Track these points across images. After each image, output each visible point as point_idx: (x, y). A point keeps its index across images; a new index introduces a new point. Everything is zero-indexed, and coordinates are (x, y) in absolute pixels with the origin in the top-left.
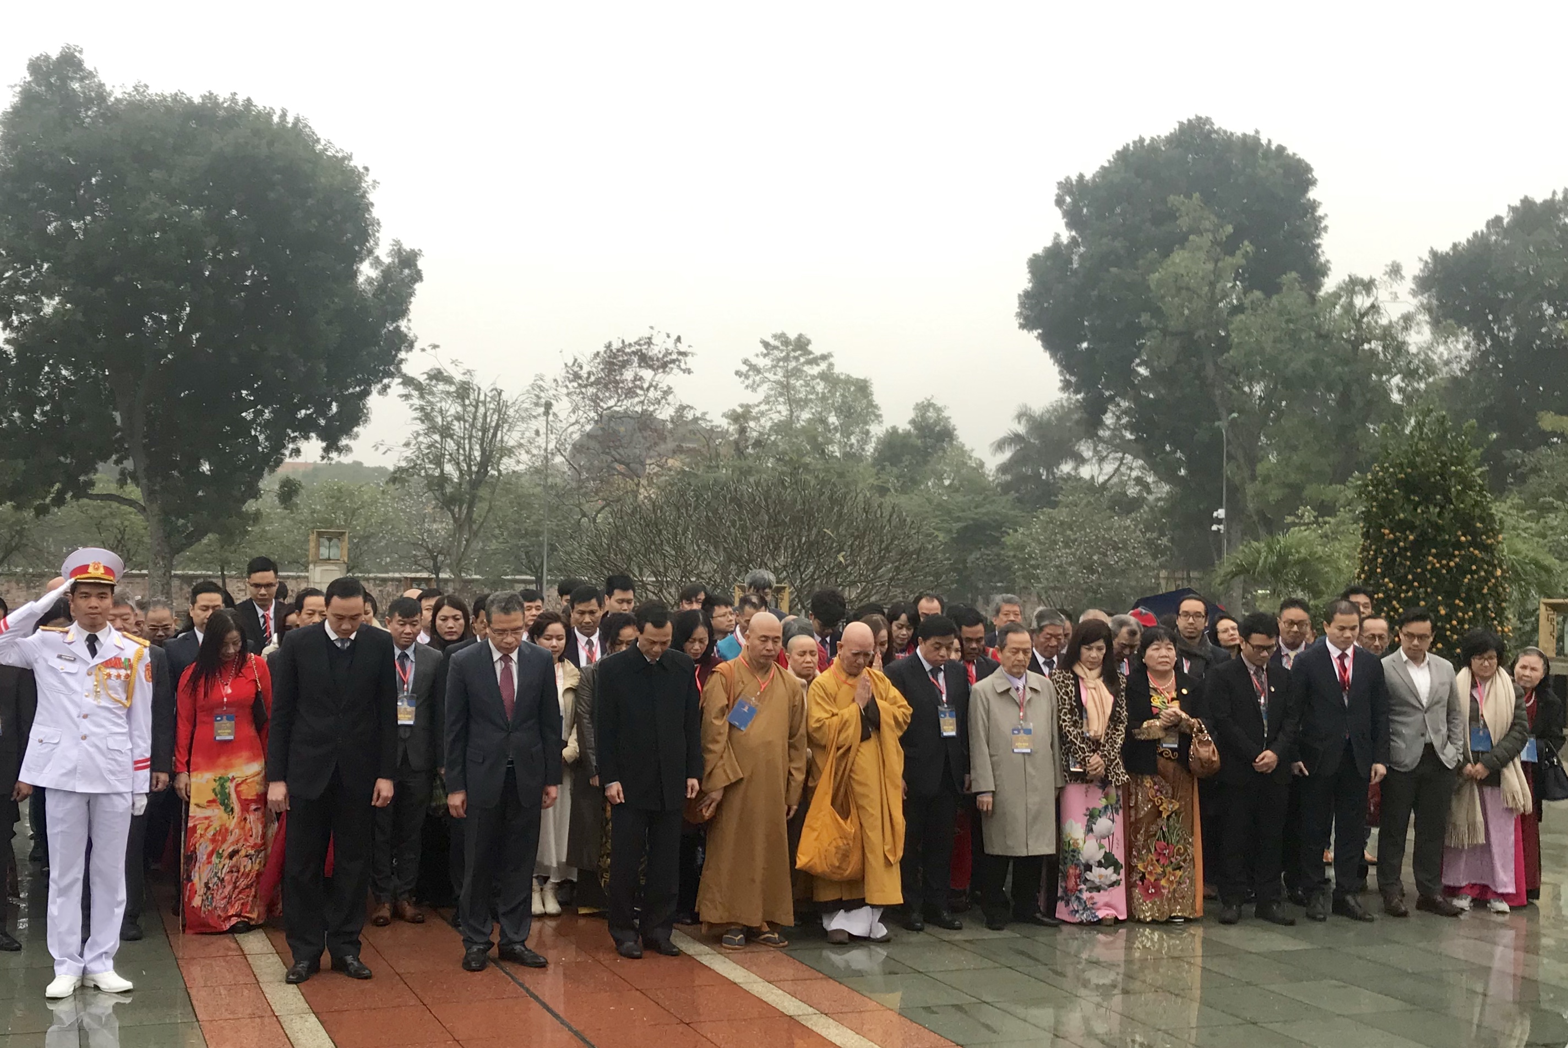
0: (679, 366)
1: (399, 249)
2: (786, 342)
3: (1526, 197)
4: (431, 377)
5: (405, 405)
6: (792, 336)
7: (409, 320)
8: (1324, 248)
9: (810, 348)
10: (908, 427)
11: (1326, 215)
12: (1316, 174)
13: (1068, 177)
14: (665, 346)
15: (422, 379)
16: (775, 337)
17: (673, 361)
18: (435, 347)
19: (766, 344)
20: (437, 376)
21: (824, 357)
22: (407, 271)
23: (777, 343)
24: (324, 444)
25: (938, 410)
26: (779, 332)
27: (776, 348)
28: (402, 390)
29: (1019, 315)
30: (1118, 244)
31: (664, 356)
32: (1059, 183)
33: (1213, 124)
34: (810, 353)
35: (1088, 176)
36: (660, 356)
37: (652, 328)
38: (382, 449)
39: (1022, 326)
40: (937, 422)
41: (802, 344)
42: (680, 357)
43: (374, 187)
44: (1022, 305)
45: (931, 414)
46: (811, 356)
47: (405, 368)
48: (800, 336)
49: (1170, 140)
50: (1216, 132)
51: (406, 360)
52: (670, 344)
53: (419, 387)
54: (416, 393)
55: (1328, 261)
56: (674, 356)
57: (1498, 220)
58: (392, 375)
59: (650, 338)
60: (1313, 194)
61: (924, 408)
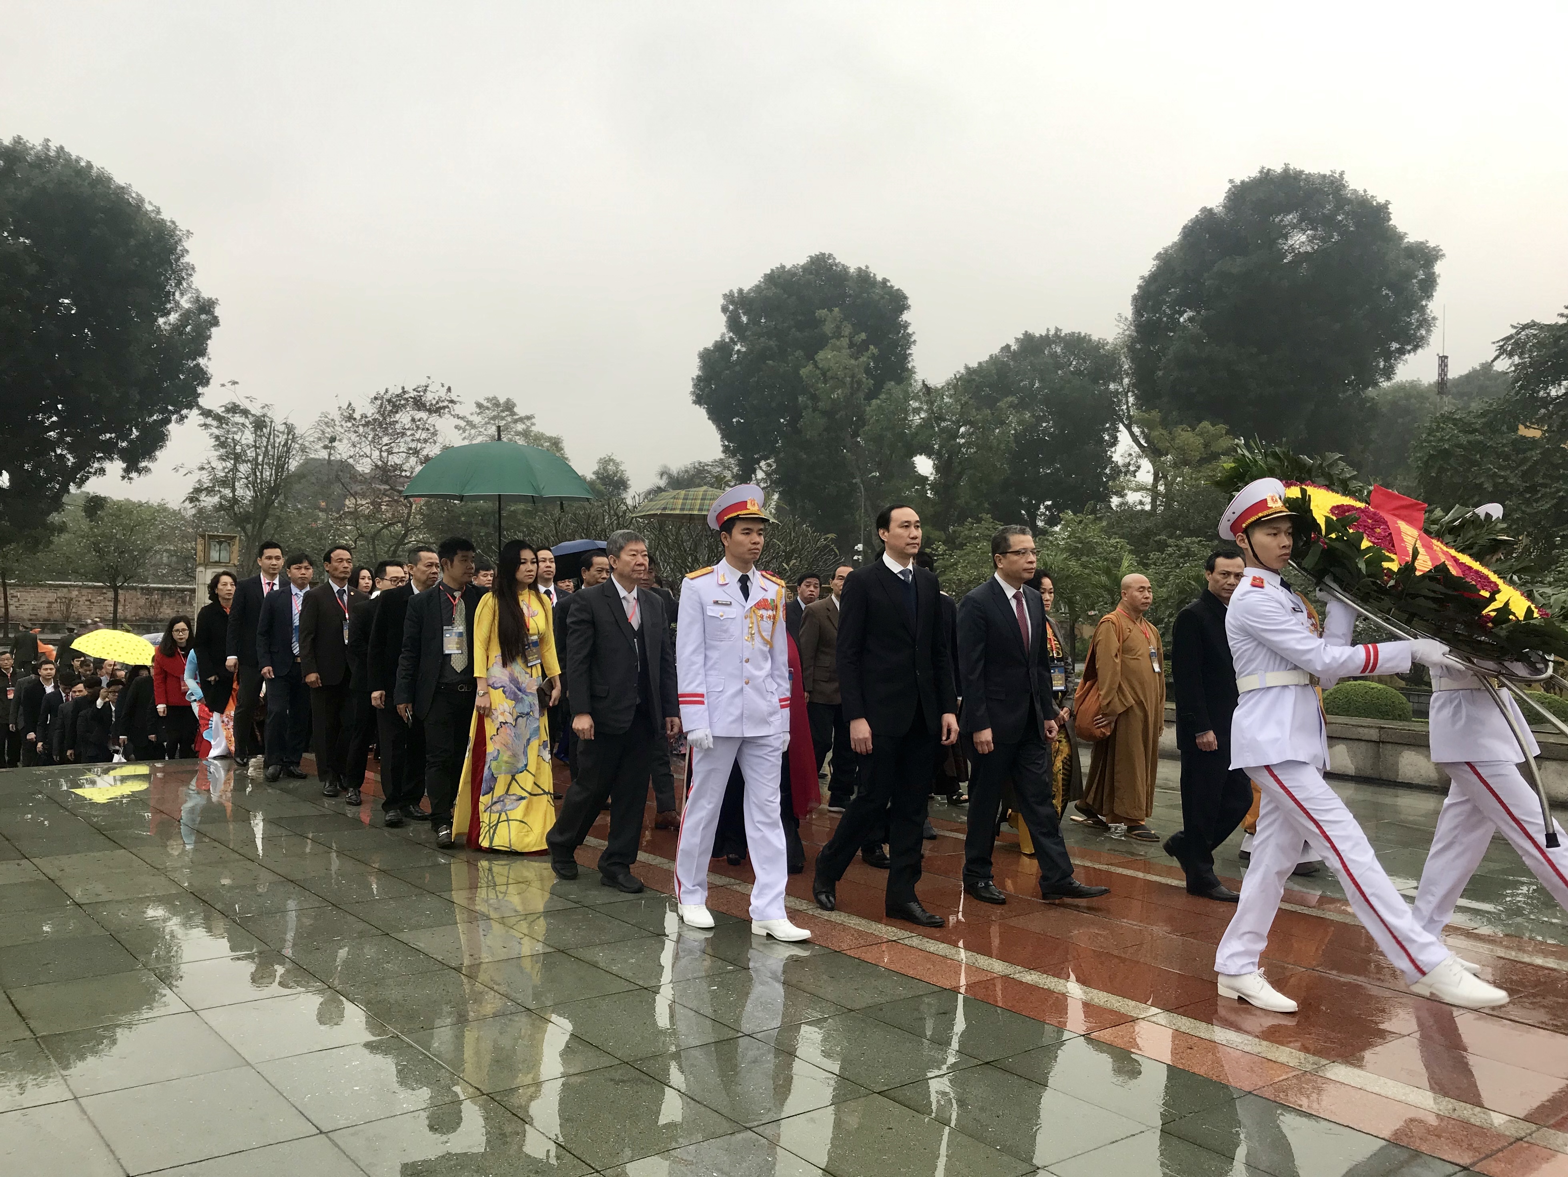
0: (449, 412)
1: (198, 297)
2: (497, 405)
3: (1026, 332)
4: (228, 410)
5: (204, 434)
6: (502, 400)
7: (209, 359)
8: (914, 357)
9: (515, 410)
10: (594, 477)
11: (914, 333)
12: (910, 302)
13: (731, 290)
14: (438, 394)
15: (220, 411)
16: (488, 399)
17: (444, 408)
18: (235, 383)
19: (479, 405)
20: (234, 409)
21: (529, 418)
22: (203, 317)
23: (489, 405)
24: (125, 465)
25: (617, 464)
26: (491, 396)
27: (488, 408)
28: (202, 420)
29: (693, 393)
30: (772, 343)
31: (437, 403)
32: (725, 295)
33: (834, 258)
34: (515, 414)
35: (746, 289)
36: (434, 402)
37: (429, 378)
38: (183, 471)
39: (695, 402)
40: (615, 474)
41: (509, 406)
42: (450, 405)
43: (188, 237)
44: (695, 386)
45: (611, 468)
46: (517, 417)
47: (201, 401)
48: (508, 399)
49: (804, 268)
50: (836, 265)
51: (203, 394)
52: (442, 393)
53: (219, 418)
54: (215, 423)
55: (914, 367)
56: (446, 403)
57: (1008, 347)
58: (190, 407)
59: (427, 386)
60: (906, 317)
61: (606, 462)
